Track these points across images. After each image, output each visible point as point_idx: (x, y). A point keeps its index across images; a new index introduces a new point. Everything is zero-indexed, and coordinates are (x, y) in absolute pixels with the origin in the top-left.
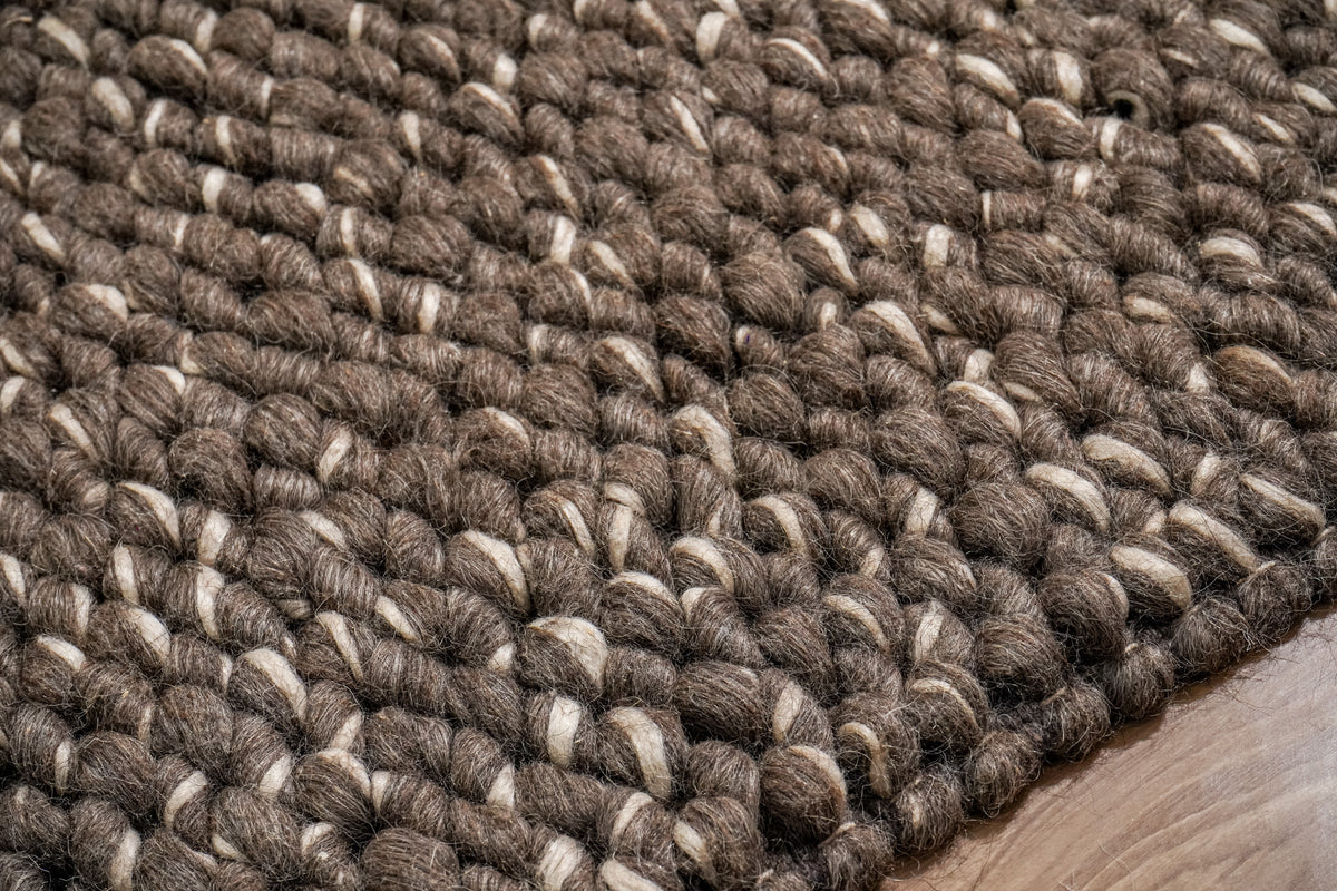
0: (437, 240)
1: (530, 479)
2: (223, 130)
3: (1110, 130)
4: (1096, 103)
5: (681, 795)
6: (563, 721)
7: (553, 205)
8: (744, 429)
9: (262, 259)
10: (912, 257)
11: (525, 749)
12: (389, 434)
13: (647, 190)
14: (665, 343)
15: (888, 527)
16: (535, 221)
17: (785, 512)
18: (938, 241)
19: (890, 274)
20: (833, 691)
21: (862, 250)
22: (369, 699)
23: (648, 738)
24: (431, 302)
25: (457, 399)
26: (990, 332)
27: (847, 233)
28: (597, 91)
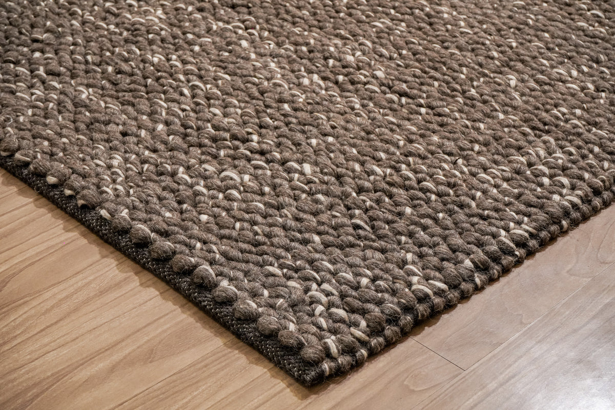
0: (479, 115)
1: (519, 148)
2: (422, 101)
3: (603, 94)
4: (598, 90)
5: (573, 188)
6: (546, 181)
7: (496, 110)
8: (557, 139)
9: (443, 121)
10: (574, 114)
11: (541, 185)
12: (486, 144)
13: (515, 108)
14: (533, 128)
15: (591, 151)
16: (494, 113)
17: (573, 150)
18: (578, 112)
19: (572, 117)
20: (595, 175)
21: (564, 114)
22: (507, 180)
23: (565, 181)
24: (482, 126)
25: (497, 139)
26: (596, 124)
27: (559, 111)
28: (495, 93)
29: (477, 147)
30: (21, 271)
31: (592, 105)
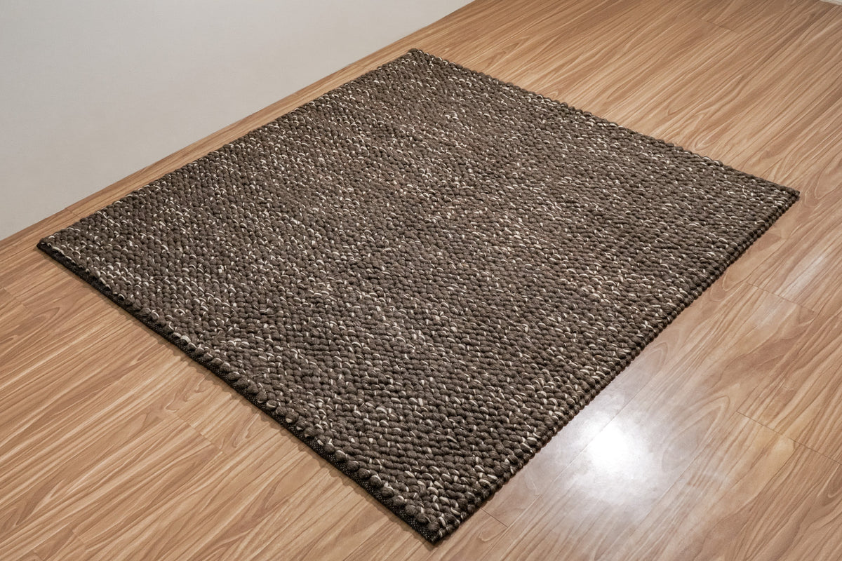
0: (508, 356)
1: (530, 379)
2: (478, 348)
3: (575, 335)
4: (572, 332)
5: (559, 405)
6: (545, 401)
7: (518, 351)
8: (550, 371)
9: (489, 361)
10: (559, 351)
11: (542, 404)
12: (513, 377)
13: (528, 348)
14: (538, 364)
15: (569, 378)
16: (517, 353)
17: (558, 378)
18: (562, 349)
19: (558, 353)
20: (570, 394)
21: (554, 351)
22: (524, 402)
23: (555, 401)
24: (511, 363)
25: (519, 372)
26: (571, 358)
27: (551, 349)
28: (517, 338)
29: (508, 380)
30: (282, 479)
31: (569, 344)
